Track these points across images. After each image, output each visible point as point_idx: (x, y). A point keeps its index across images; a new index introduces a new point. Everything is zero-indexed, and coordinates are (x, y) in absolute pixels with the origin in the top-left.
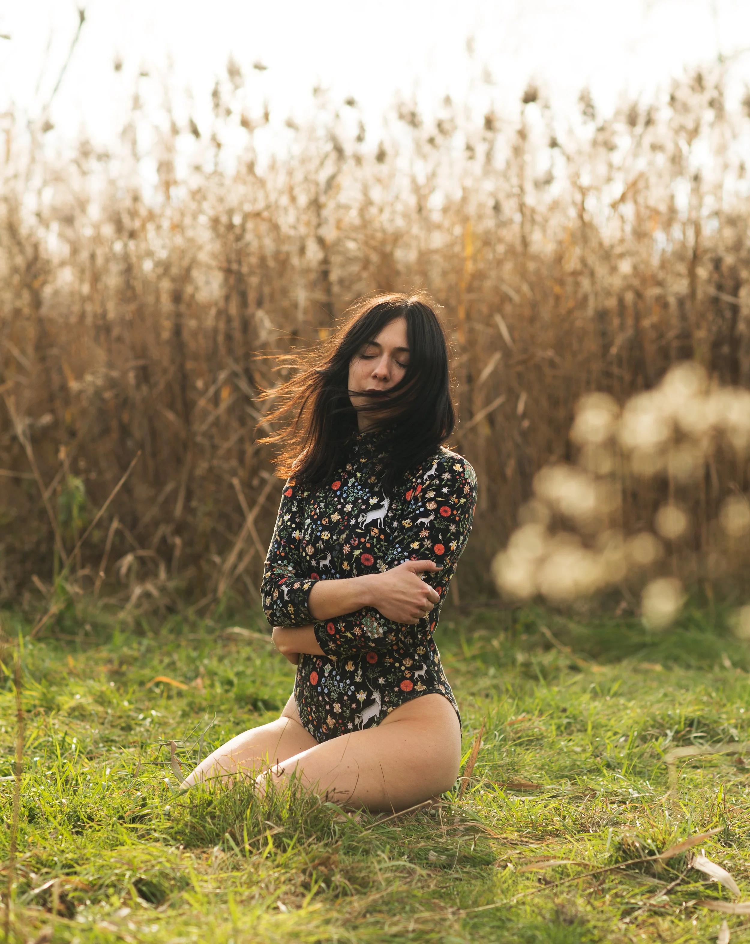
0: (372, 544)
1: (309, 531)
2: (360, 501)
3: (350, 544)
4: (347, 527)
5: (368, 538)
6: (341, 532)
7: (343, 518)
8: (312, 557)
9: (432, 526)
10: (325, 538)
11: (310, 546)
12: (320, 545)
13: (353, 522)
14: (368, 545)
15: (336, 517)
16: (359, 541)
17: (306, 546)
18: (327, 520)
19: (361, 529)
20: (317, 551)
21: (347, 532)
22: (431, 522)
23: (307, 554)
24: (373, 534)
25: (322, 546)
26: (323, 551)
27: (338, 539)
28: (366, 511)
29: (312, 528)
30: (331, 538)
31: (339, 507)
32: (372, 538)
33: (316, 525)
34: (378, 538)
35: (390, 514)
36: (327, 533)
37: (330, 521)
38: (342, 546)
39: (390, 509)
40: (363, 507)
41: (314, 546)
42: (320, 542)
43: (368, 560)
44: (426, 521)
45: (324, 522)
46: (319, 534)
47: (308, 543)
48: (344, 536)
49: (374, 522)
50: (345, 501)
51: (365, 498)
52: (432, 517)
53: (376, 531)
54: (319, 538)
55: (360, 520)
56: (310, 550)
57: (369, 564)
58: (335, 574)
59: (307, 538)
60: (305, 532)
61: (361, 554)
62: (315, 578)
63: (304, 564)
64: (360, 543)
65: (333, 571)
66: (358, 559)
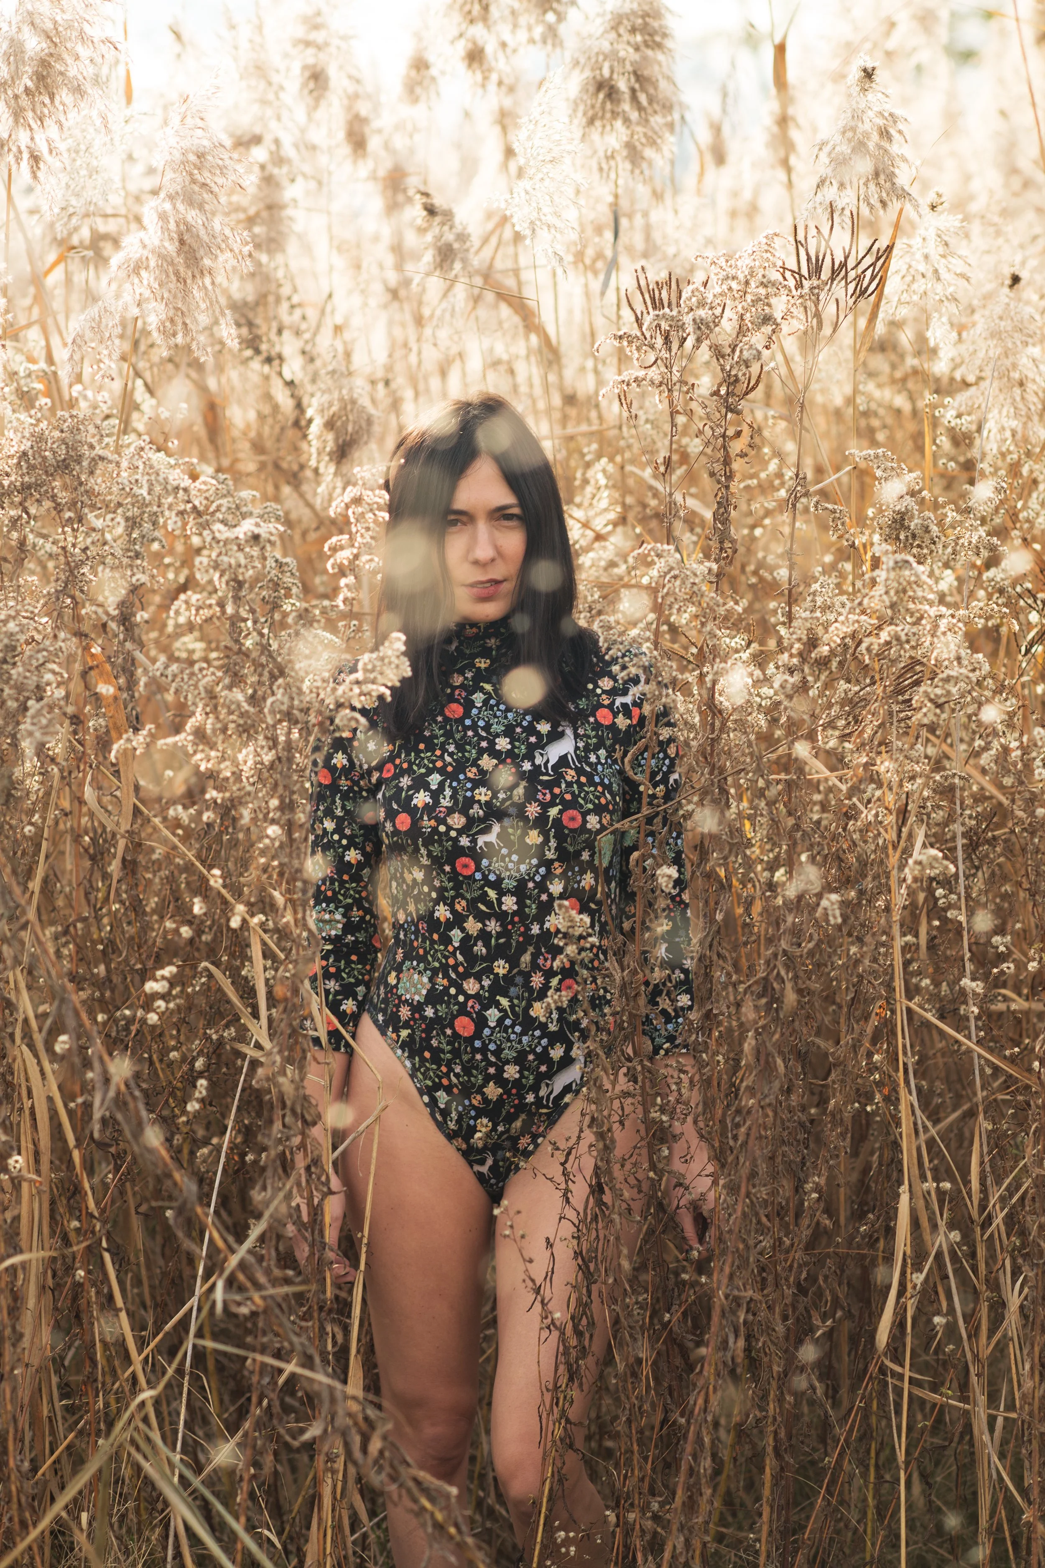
0: (573, 793)
1: (448, 792)
2: (520, 731)
3: (536, 800)
4: (520, 775)
5: (563, 786)
7: (502, 762)
8: (460, 832)
10: (483, 799)
11: (456, 815)
12: (476, 811)
13: (527, 766)
14: (568, 797)
15: (488, 763)
16: (552, 793)
17: (448, 815)
18: (474, 770)
19: (547, 774)
20: (471, 821)
21: (523, 783)
23: (449, 828)
24: (569, 778)
25: (481, 813)
26: (481, 820)
27: (510, 798)
28: (541, 746)
29: (450, 786)
30: (495, 797)
31: (485, 744)
32: (569, 784)
33: (459, 781)
34: (579, 782)
35: (582, 744)
36: (483, 791)
37: (481, 771)
38: (521, 807)
39: (577, 736)
40: (533, 739)
41: (464, 812)
42: (476, 806)
43: (573, 819)
45: (470, 775)
46: (469, 794)
47: (450, 811)
49: (563, 761)
50: (489, 733)
51: (526, 724)
53: (573, 773)
54: (470, 802)
55: (539, 761)
56: (457, 821)
57: (576, 825)
58: (509, 855)
59: (446, 802)
60: (436, 795)
61: (561, 812)
62: (466, 866)
63: (441, 845)
64: (554, 796)
65: (504, 851)
66: (557, 822)
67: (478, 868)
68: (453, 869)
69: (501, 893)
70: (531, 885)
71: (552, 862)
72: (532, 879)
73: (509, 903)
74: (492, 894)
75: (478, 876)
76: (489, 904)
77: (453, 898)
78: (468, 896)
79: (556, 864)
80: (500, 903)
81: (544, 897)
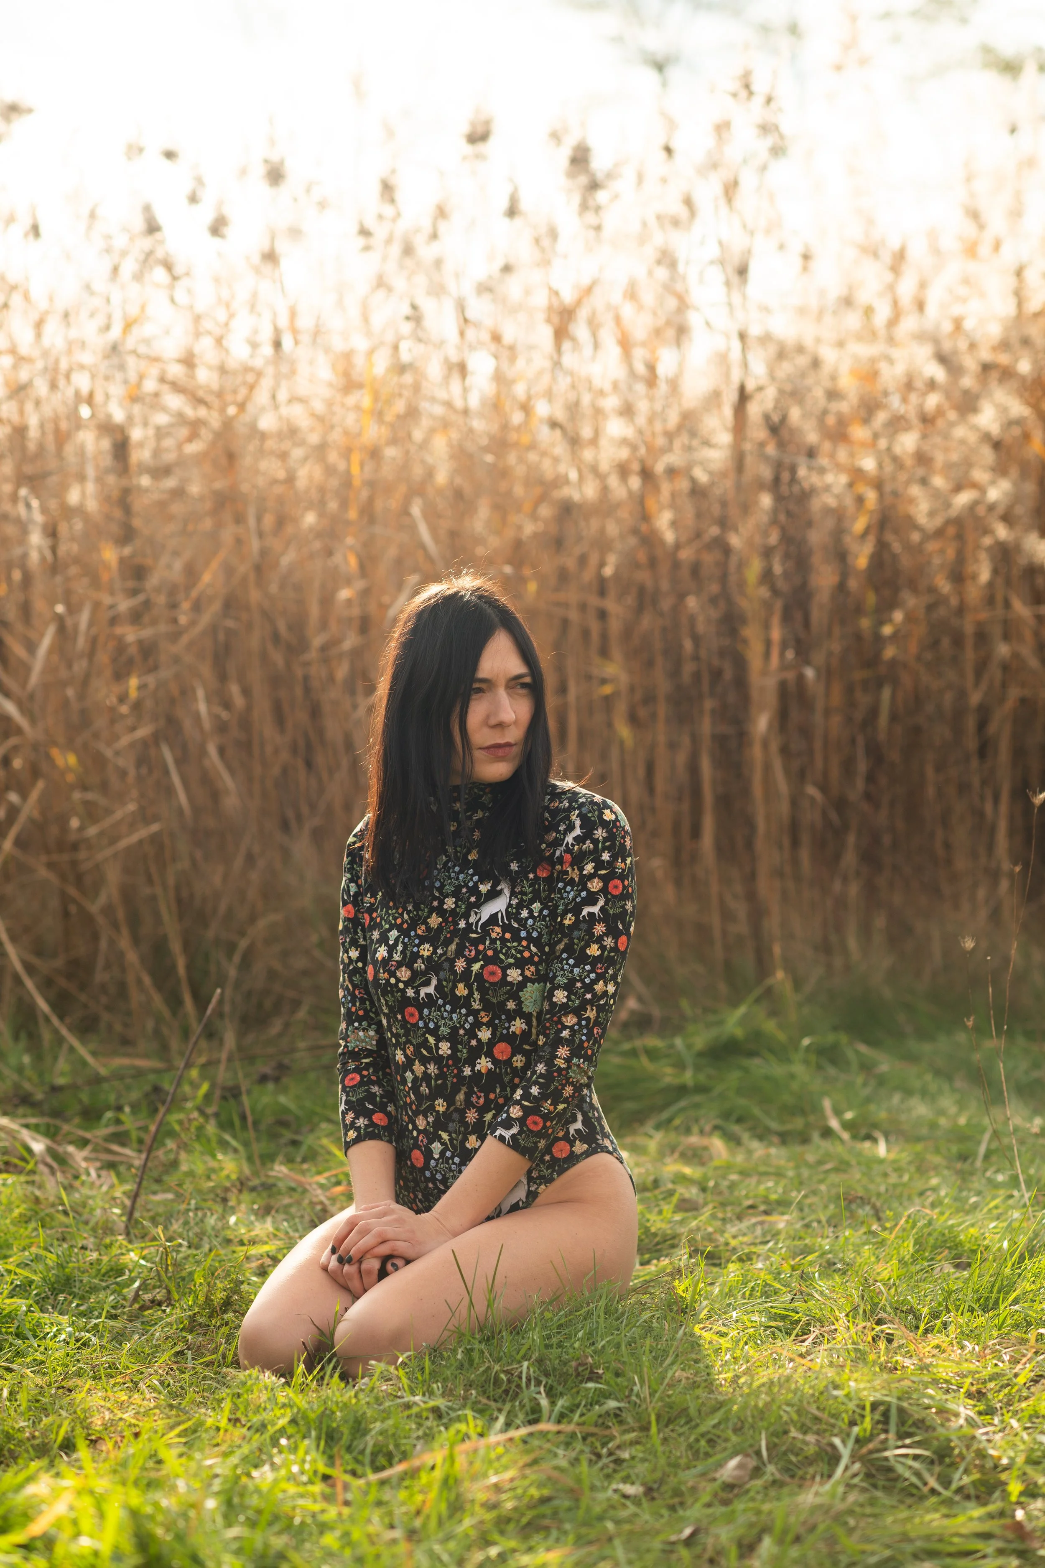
0: (495, 950)
1: (400, 948)
2: (464, 890)
3: (464, 956)
4: (455, 932)
5: (487, 943)
6: (447, 943)
7: (445, 920)
8: (407, 984)
9: (605, 916)
10: (426, 954)
11: (404, 969)
12: (420, 965)
13: (462, 924)
14: (490, 953)
15: (435, 921)
16: (476, 949)
17: (397, 969)
18: (423, 927)
19: (476, 932)
20: (415, 974)
21: (457, 940)
22: (602, 909)
23: (398, 980)
24: (494, 935)
25: (423, 966)
26: (423, 973)
27: (445, 953)
28: (478, 905)
29: (403, 942)
30: (435, 952)
31: (435, 904)
32: (493, 941)
33: (410, 937)
34: (503, 940)
35: (514, 902)
36: (427, 946)
37: (429, 929)
38: (452, 962)
39: (513, 894)
40: (473, 899)
41: (410, 966)
42: (419, 961)
43: (493, 973)
44: (595, 909)
45: (419, 932)
46: (415, 949)
47: (400, 964)
48: (453, 947)
49: (493, 919)
50: (441, 893)
51: (471, 884)
52: (601, 903)
53: (498, 930)
54: (416, 956)
55: (472, 919)
56: (404, 974)
57: (496, 979)
58: (444, 1005)
59: (397, 957)
60: (391, 949)
61: (482, 967)
62: (412, 1015)
63: (393, 996)
64: (478, 952)
65: (440, 1002)
66: (479, 975)
67: (421, 1017)
68: (403, 1017)
69: (438, 1040)
70: (462, 1032)
71: (478, 1011)
72: (462, 1027)
73: (445, 1048)
74: (431, 1040)
75: (421, 1024)
76: (429, 1048)
77: (405, 1043)
78: (414, 1042)
79: (483, 1014)
80: (437, 1048)
81: (474, 1043)
